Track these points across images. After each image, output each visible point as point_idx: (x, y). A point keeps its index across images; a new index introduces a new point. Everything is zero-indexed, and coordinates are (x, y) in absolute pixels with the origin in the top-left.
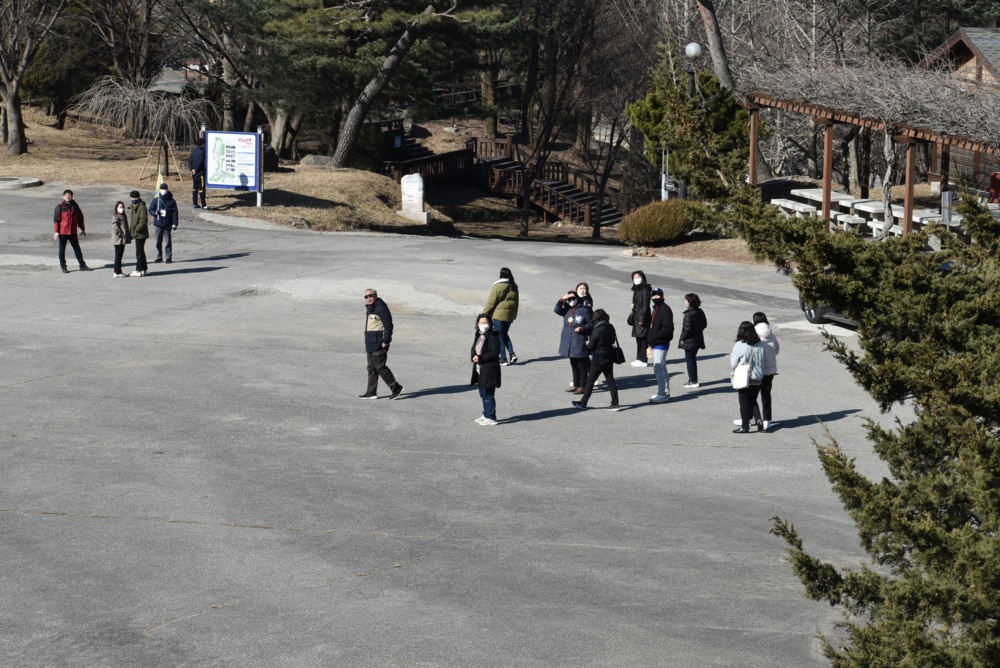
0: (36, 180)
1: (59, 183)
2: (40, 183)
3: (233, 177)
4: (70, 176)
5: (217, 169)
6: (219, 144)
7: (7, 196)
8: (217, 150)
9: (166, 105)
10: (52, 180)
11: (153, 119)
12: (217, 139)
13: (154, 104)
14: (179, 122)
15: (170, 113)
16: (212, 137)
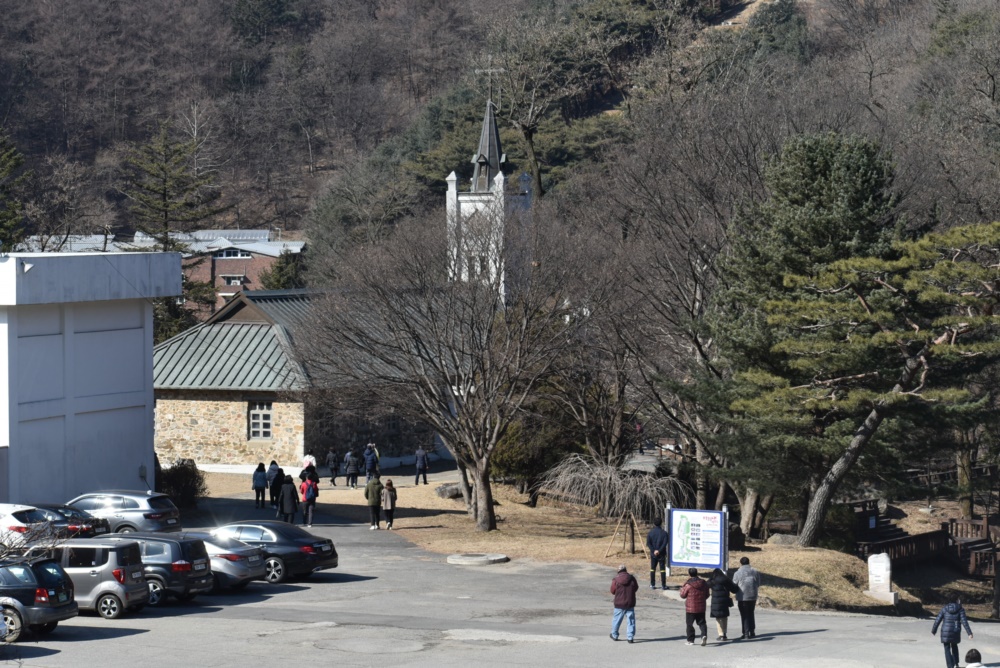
0: (503, 556)
1: (526, 560)
2: (507, 560)
3: (698, 555)
4: (536, 553)
5: (682, 547)
6: (684, 523)
7: (473, 572)
8: (682, 528)
9: (632, 483)
10: (518, 557)
11: (619, 497)
12: (682, 517)
13: (621, 481)
14: (644, 499)
15: (636, 490)
16: (677, 515)
